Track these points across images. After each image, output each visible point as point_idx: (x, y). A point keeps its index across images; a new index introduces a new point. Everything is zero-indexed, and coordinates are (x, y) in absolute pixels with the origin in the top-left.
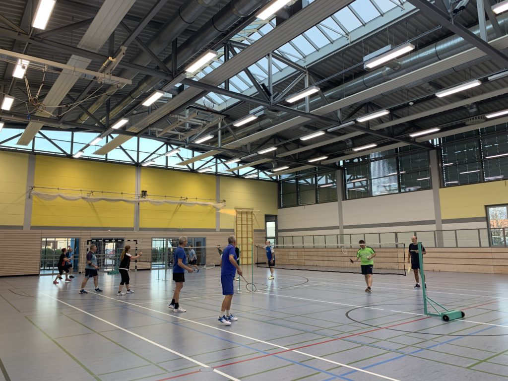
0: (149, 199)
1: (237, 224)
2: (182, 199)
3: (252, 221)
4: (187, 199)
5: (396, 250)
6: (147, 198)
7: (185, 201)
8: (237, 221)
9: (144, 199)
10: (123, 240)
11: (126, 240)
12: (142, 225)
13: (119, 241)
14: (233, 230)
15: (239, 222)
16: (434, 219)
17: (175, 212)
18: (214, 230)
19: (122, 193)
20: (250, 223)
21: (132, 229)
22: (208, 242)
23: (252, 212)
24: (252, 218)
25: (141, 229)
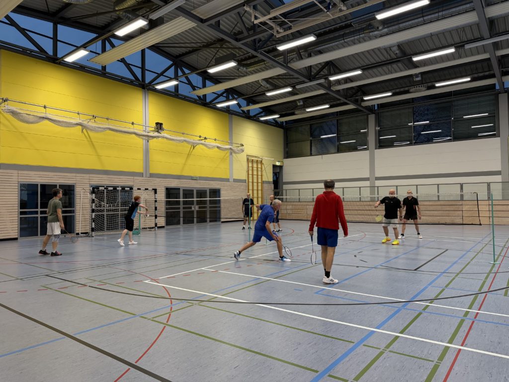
0: (166, 135)
1: (248, 174)
2: (202, 138)
3: (262, 171)
4: (205, 138)
5: (461, 203)
6: (163, 134)
7: (203, 142)
8: (248, 170)
9: (159, 134)
10: (131, 188)
11: (135, 188)
12: (153, 170)
13: (126, 189)
14: (244, 181)
15: (250, 172)
16: (500, 170)
17: (189, 155)
18: (227, 180)
19: (133, 124)
20: (260, 173)
21: (141, 175)
22: (222, 192)
23: (261, 161)
24: (261, 168)
25: (152, 175)
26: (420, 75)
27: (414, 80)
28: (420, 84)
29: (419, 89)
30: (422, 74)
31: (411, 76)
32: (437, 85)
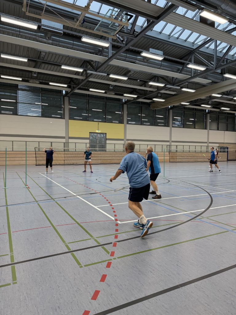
16: (65, 136)
26: (37, 74)
27: (33, 75)
28: (36, 79)
29: (36, 82)
30: (39, 73)
31: (31, 72)
32: (51, 84)
